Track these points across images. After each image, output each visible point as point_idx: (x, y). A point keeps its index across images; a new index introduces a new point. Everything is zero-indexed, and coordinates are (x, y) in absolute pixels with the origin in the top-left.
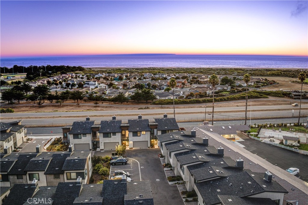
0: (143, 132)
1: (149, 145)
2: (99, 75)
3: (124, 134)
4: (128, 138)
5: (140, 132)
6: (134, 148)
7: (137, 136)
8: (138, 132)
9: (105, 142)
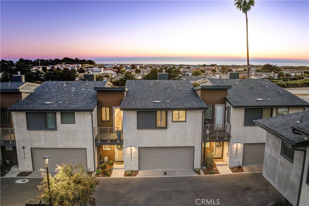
0: (176, 112)
1: (197, 164)
2: (108, 65)
3: (108, 119)
4: (120, 133)
5: (167, 110)
6: (141, 174)
7: (155, 127)
8: (159, 113)
9: (36, 145)
